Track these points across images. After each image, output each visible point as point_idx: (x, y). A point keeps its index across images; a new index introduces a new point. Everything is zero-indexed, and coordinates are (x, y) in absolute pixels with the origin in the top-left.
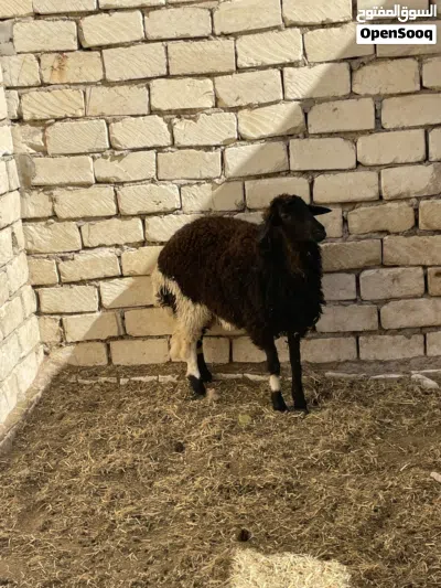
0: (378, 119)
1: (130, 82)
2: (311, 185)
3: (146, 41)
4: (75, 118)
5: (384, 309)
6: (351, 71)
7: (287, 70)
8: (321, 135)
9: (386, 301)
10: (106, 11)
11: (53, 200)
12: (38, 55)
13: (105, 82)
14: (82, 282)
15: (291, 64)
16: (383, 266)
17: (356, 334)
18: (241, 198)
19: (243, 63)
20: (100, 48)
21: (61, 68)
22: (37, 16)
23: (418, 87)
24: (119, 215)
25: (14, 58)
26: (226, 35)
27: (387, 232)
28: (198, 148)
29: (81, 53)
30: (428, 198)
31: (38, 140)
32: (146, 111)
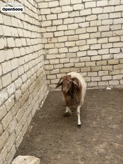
0: (101, 47)
1: (62, 42)
2: (91, 58)
3: (64, 36)
4: (53, 48)
5: (102, 77)
6: (97, 40)
7: (87, 40)
8: (92, 50)
9: (102, 76)
10: (58, 31)
11: (49, 61)
12: (47, 38)
13: (58, 42)
14: (54, 74)
15: (88, 39)
16: (102, 70)
17: (98, 81)
18: (79, 60)
19: (80, 39)
20: (57, 37)
21: (51, 40)
22: (47, 32)
23: (108, 42)
24: (60, 63)
25: (43, 39)
26: (77, 34)
27: (103, 65)
28: (72, 52)
29: (54, 38)
30: (109, 59)
31: (47, 52)
32: (64, 47)
